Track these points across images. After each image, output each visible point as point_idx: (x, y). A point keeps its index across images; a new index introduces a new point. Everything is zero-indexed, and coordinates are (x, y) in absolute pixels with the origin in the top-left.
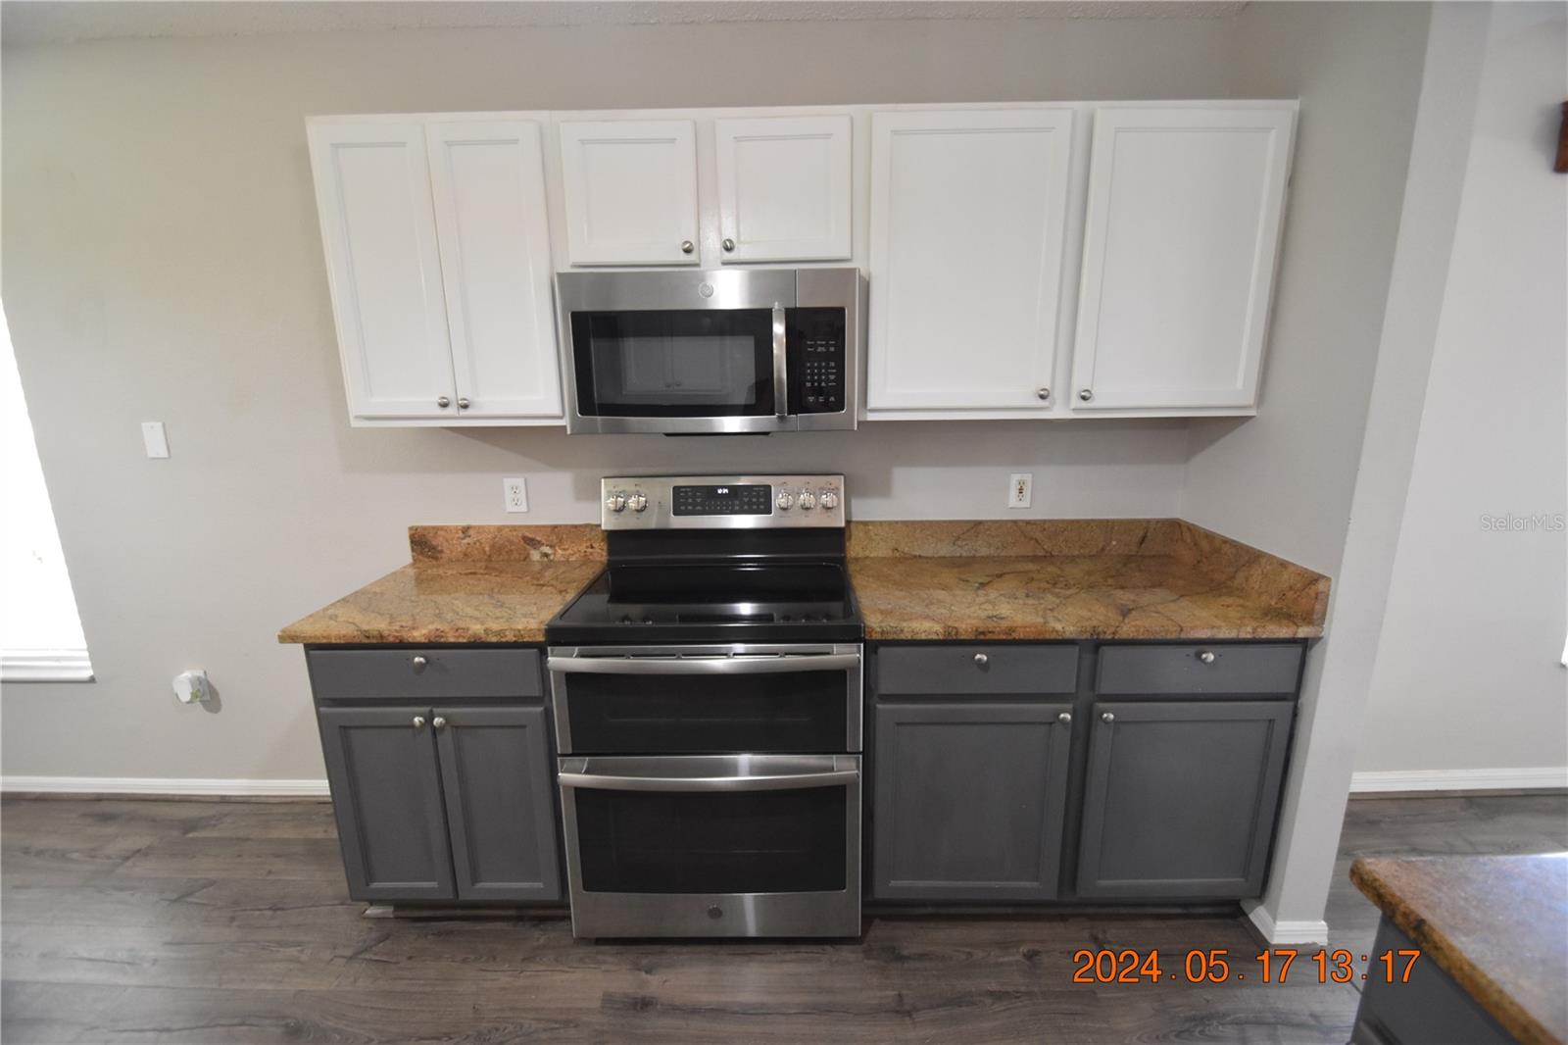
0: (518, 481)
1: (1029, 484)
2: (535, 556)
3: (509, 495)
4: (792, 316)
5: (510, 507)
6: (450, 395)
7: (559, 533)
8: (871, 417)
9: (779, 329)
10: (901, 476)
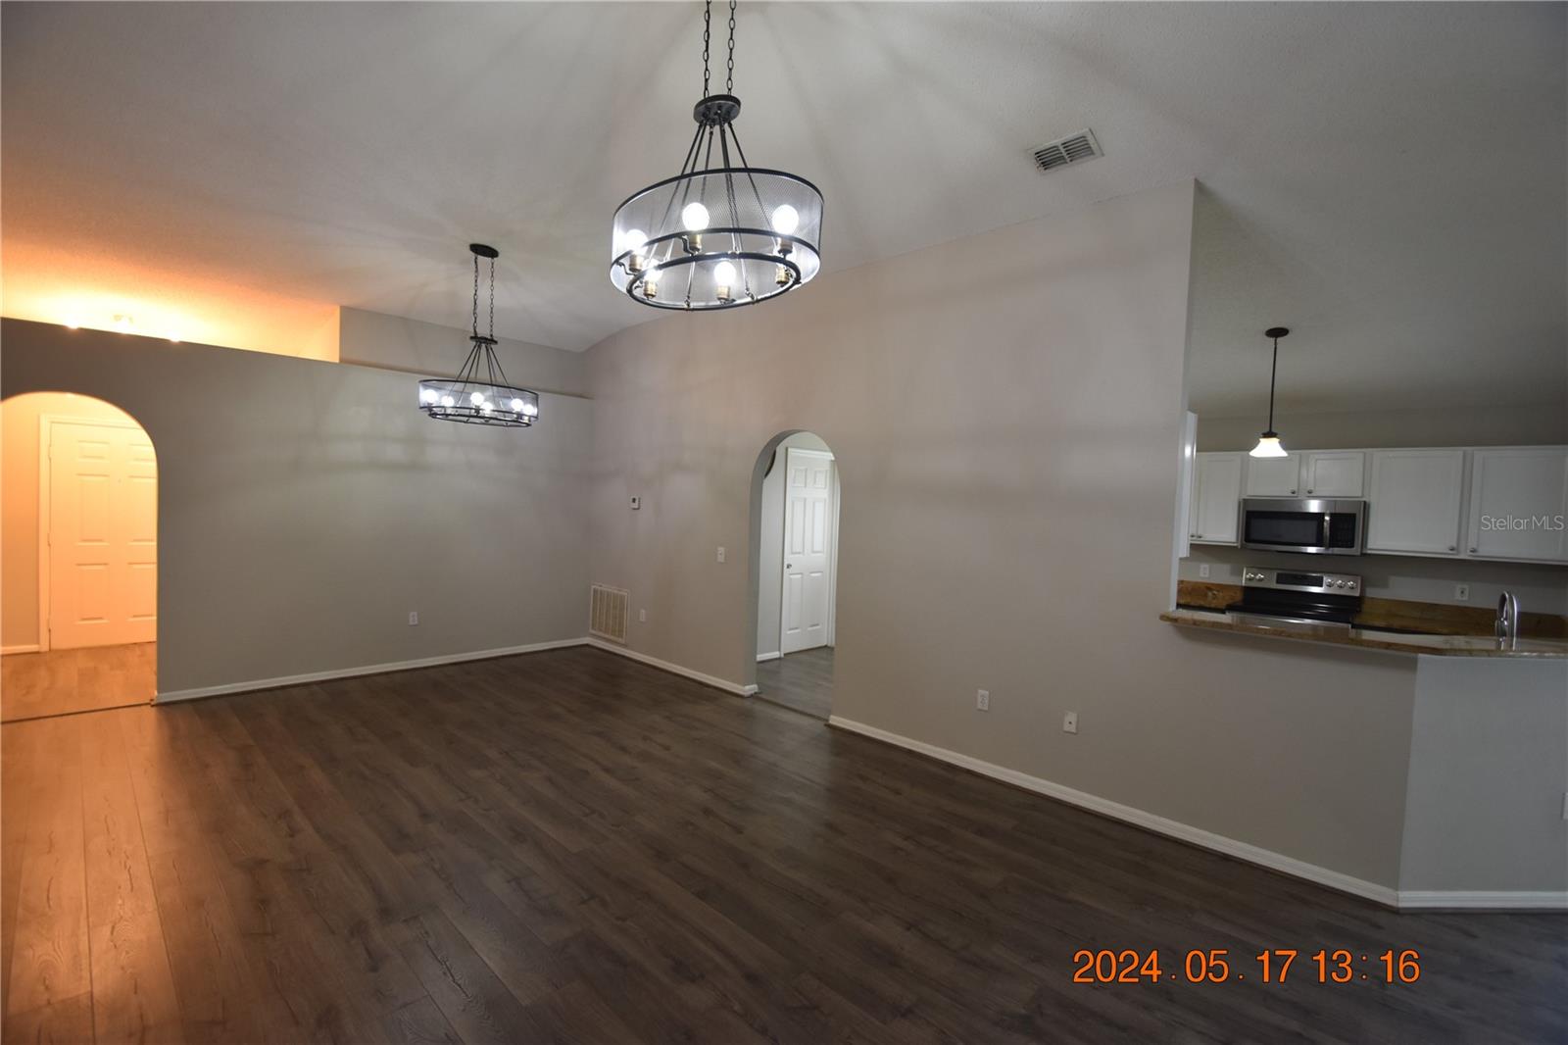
0: (1207, 566)
1: (1467, 590)
2: (1210, 594)
3: (1202, 570)
4: (1332, 515)
5: (1202, 575)
6: (1195, 533)
7: (1222, 587)
8: (1369, 552)
9: (1327, 518)
10: (1394, 580)
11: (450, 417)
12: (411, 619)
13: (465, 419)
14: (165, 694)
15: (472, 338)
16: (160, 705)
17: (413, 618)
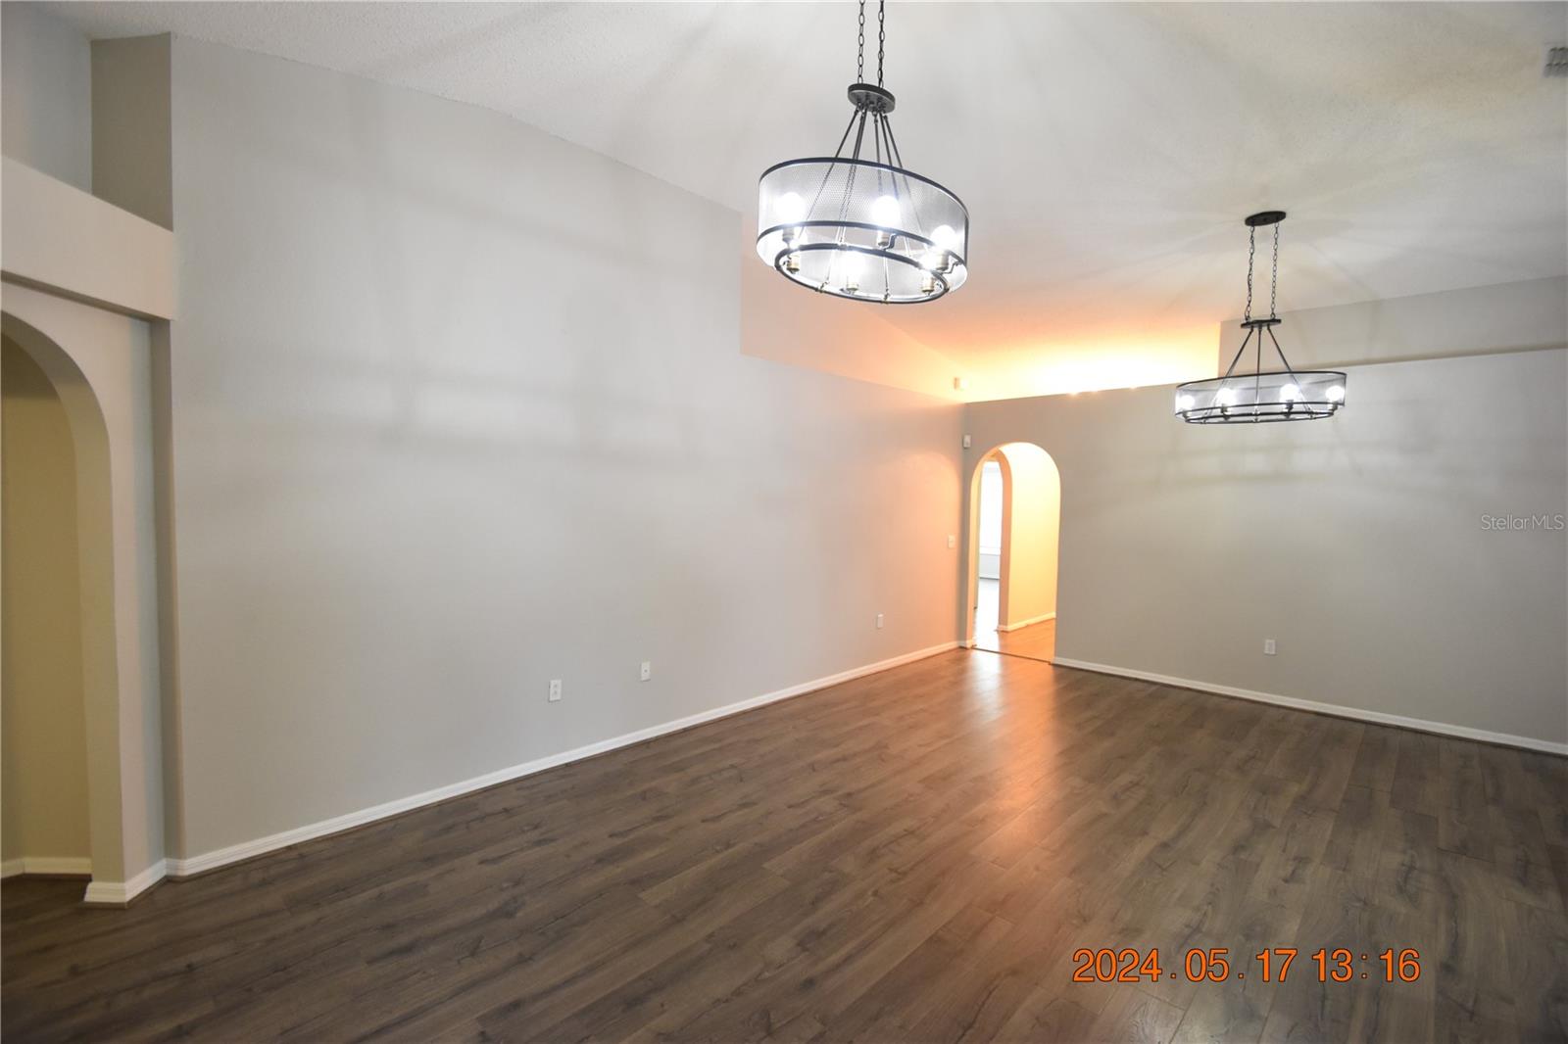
11: (1232, 419)
12: (1267, 647)
13: (1253, 418)
14: (1057, 658)
15: (1243, 325)
16: (1055, 666)
17: (1269, 646)
